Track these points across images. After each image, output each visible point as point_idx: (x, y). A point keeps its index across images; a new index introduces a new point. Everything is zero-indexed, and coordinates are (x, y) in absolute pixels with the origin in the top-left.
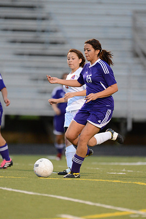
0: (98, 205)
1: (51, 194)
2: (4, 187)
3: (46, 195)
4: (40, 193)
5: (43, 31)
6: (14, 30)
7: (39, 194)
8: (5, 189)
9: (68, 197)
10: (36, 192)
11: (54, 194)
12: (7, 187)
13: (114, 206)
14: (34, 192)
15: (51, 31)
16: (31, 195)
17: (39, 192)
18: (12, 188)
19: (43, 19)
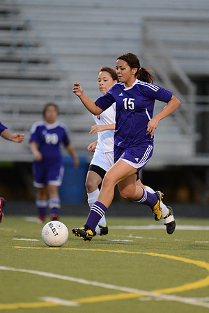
0: (95, 284)
1: (31, 269)
9: (54, 273)
13: (118, 285)
14: (7, 266)
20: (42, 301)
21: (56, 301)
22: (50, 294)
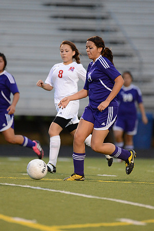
2: (62, 190)
3: (105, 198)
5: (103, 31)
7: (98, 198)
8: (63, 192)
11: (113, 198)
12: (65, 191)
14: (92, 195)
16: (90, 198)
20: (119, 222)
21: (129, 222)
22: (124, 217)
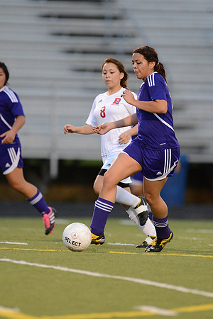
0: (195, 292)
1: (126, 276)
2: (56, 266)
3: (119, 277)
4: (110, 274)
5: (115, 36)
6: (72, 35)
7: (108, 276)
8: (58, 268)
10: (104, 273)
12: (61, 266)
14: (100, 272)
15: (127, 36)
17: (107, 274)
18: (69, 268)
19: (115, 18)
21: (153, 311)
